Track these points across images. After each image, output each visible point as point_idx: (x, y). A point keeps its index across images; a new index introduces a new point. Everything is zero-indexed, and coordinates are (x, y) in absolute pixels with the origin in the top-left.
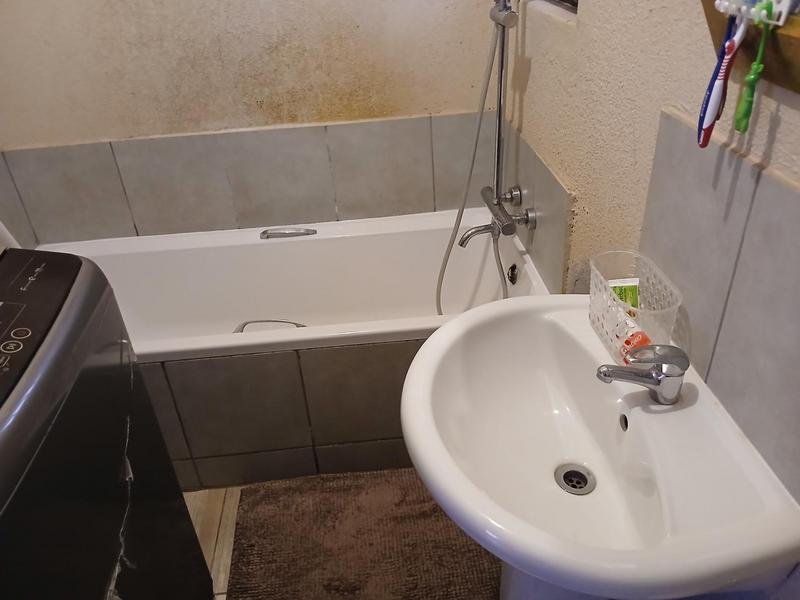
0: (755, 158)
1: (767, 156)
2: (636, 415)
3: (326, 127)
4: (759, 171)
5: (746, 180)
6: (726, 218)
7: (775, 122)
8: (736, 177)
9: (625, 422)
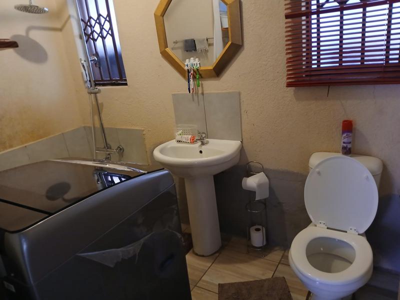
0: (200, 92)
1: (203, 90)
2: (203, 148)
3: (26, 146)
4: (203, 94)
5: (200, 96)
6: (199, 105)
7: (202, 84)
8: (198, 97)
9: (201, 152)
